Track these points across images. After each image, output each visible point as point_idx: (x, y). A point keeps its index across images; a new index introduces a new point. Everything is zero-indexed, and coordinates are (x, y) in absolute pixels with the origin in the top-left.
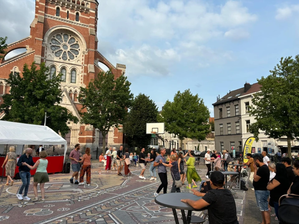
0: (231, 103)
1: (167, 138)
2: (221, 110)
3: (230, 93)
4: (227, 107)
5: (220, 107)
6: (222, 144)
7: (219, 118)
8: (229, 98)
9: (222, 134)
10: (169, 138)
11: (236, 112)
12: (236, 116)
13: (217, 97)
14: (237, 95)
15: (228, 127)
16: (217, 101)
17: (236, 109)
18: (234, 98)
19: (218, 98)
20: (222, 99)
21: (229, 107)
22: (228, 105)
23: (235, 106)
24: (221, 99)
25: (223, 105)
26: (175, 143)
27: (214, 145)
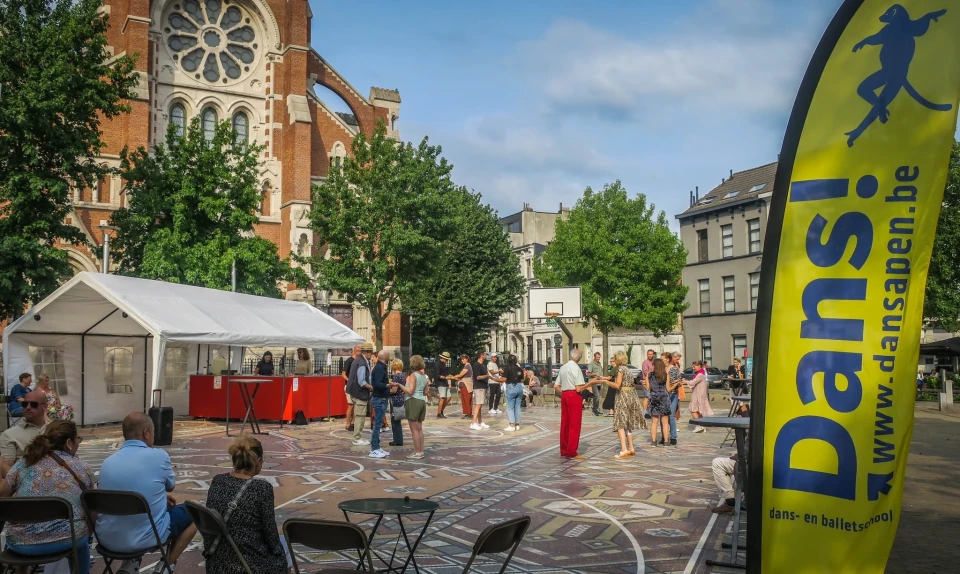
0: (738, 216)
1: (520, 327)
2: (703, 234)
3: (732, 178)
4: (722, 227)
5: (701, 225)
6: (707, 344)
7: (697, 261)
8: (729, 196)
9: (705, 311)
10: (526, 327)
11: (751, 243)
12: (752, 255)
13: (691, 193)
14: (754, 189)
15: (726, 289)
16: (691, 207)
17: (750, 232)
18: (746, 196)
19: (694, 194)
20: (707, 198)
21: (729, 226)
22: (725, 219)
23: (749, 221)
24: (702, 199)
25: (710, 221)
26: (548, 341)
27: (681, 346)
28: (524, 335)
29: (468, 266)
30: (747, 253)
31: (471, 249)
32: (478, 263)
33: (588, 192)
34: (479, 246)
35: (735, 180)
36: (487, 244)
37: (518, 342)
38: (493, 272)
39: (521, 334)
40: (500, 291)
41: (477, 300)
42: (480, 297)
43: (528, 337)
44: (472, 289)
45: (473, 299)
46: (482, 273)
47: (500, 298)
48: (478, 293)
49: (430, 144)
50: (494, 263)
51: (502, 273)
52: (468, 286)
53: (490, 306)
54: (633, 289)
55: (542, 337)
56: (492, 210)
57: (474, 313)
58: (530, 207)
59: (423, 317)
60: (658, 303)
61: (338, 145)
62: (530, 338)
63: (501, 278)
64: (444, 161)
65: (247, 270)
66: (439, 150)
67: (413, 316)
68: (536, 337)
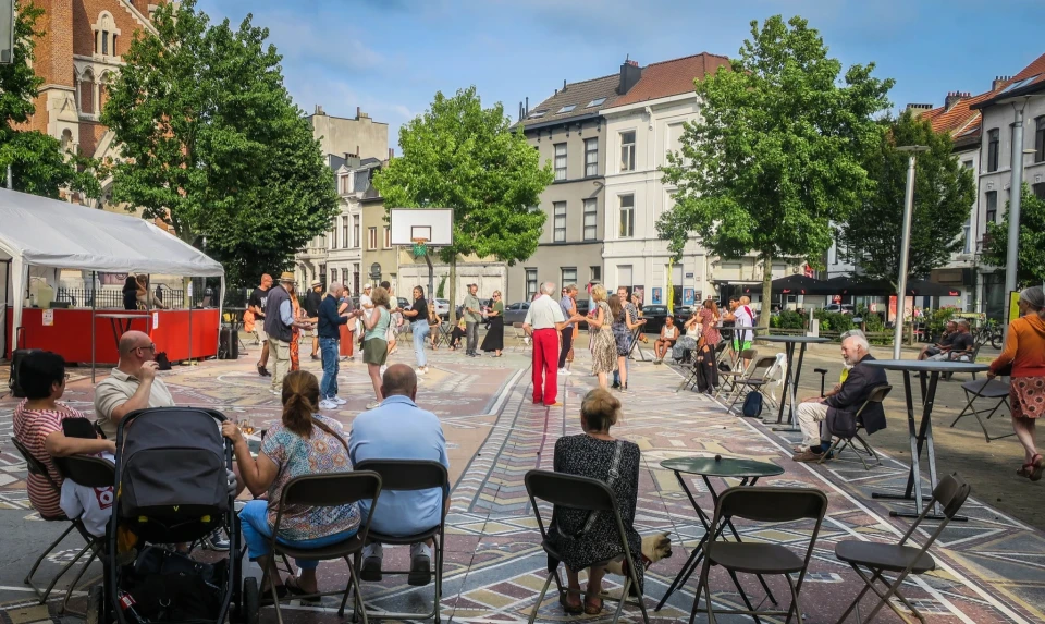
0: (574, 134)
3: (565, 89)
4: (555, 145)
5: (533, 142)
6: (532, 277)
8: (563, 110)
10: (318, 253)
11: (586, 165)
12: (587, 179)
13: (521, 104)
14: (592, 104)
16: (520, 120)
17: (587, 153)
18: (582, 111)
19: (524, 106)
20: (537, 111)
21: (564, 144)
22: (559, 137)
23: (586, 141)
24: (532, 112)
25: (542, 138)
26: (345, 271)
27: (503, 279)
28: (316, 263)
29: (275, 179)
30: (582, 176)
31: (279, 158)
32: (287, 176)
33: (439, 97)
34: (289, 155)
35: (568, 92)
36: (299, 153)
37: (308, 271)
38: (304, 188)
39: (311, 261)
40: (313, 210)
41: (286, 220)
42: (290, 217)
43: (321, 266)
44: (280, 207)
45: (283, 219)
46: (293, 187)
47: (312, 218)
48: (287, 211)
49: (254, 24)
50: (305, 177)
51: (314, 189)
52: (277, 203)
53: (301, 228)
54: (490, 211)
55: (338, 266)
56: (301, 111)
57: (282, 236)
58: (323, 110)
59: (218, 239)
60: (516, 229)
61: (105, 16)
62: (323, 267)
63: (312, 194)
64: (272, 49)
65: (26, 174)
66: (266, 34)
67: (208, 238)
68: (330, 266)
